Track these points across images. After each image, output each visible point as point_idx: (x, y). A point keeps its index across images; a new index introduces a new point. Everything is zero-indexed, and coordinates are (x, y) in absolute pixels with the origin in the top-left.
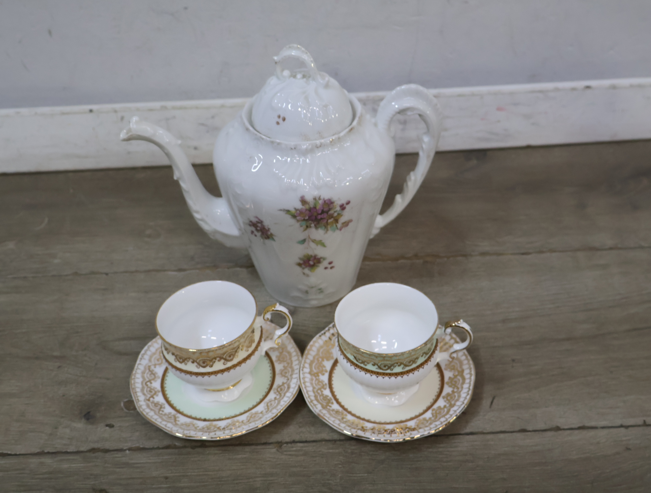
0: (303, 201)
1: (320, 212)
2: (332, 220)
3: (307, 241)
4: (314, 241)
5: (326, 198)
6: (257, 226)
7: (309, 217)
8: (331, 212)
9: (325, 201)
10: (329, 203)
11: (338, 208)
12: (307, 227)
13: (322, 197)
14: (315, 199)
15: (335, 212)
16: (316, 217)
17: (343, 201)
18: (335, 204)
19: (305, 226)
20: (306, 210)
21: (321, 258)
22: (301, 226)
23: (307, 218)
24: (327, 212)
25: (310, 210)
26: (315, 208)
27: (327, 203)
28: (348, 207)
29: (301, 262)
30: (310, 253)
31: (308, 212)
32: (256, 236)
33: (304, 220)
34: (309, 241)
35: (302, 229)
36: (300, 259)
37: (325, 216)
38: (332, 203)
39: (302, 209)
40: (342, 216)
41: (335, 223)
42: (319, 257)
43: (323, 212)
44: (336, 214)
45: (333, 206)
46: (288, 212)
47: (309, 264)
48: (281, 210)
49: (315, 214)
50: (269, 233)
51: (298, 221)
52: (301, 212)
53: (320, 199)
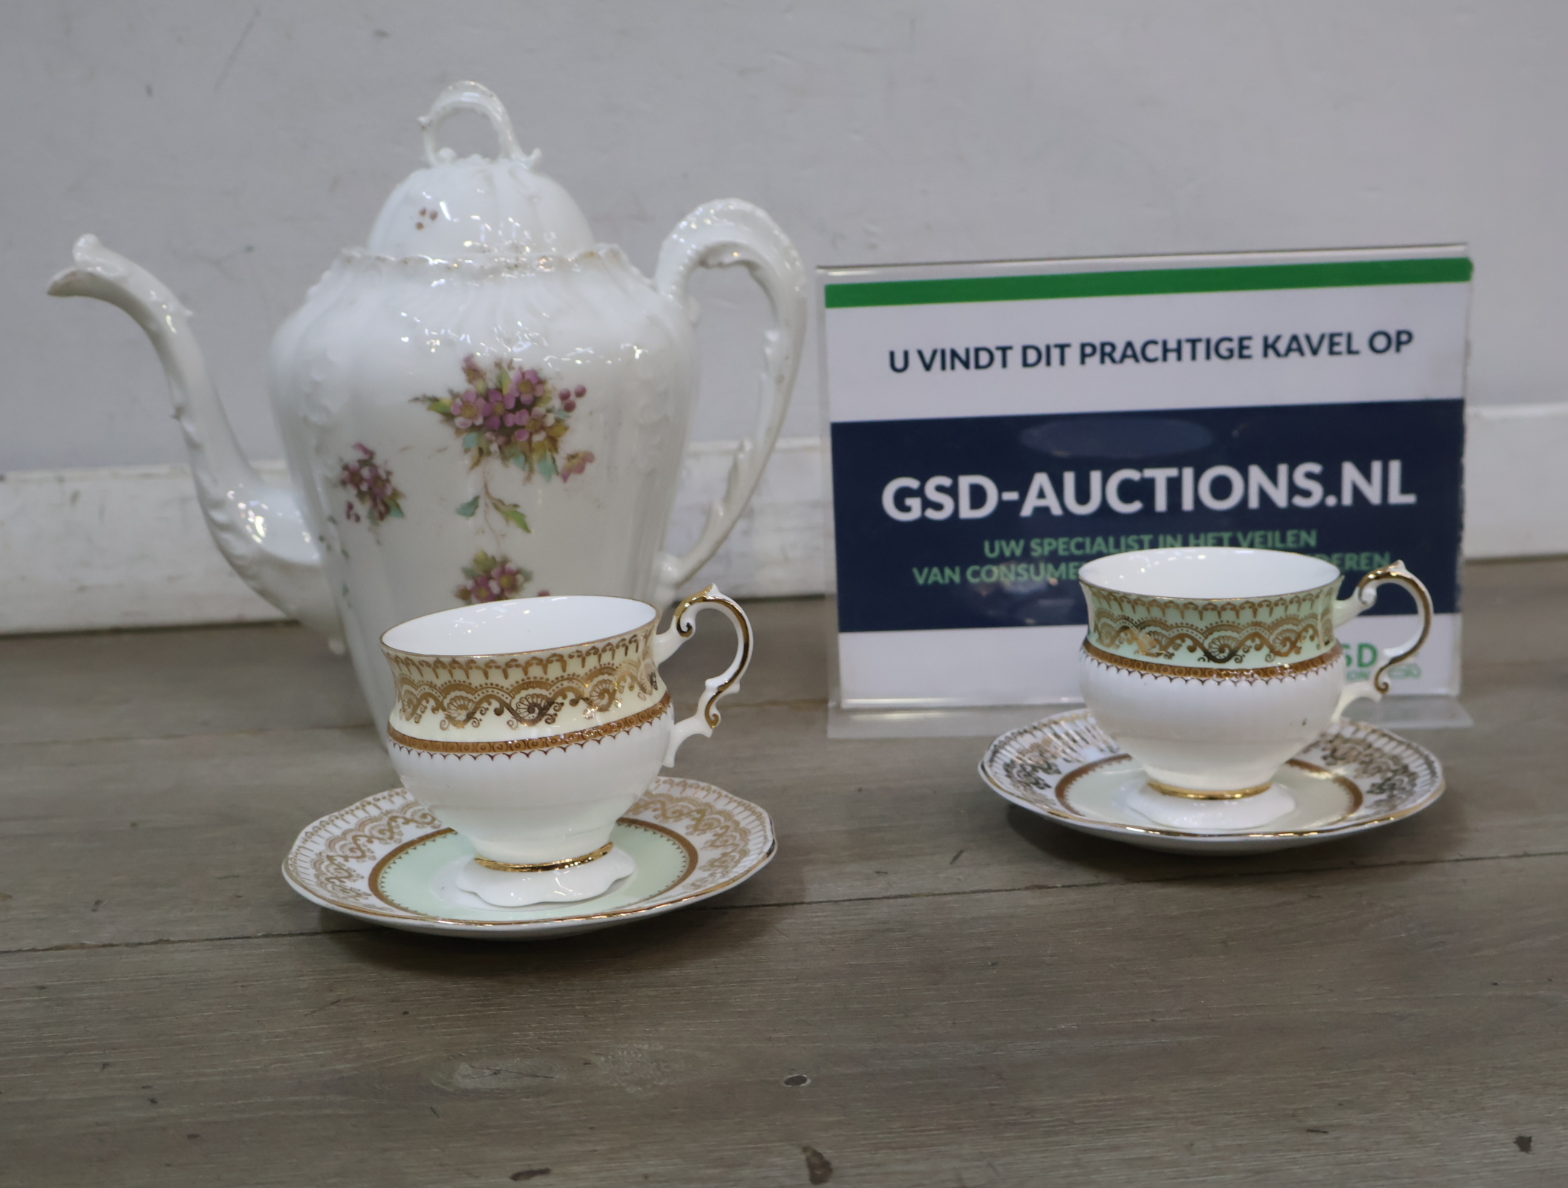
0: (472, 371)
1: (511, 404)
2: (539, 438)
3: (481, 502)
4: (498, 505)
5: (527, 367)
6: (362, 479)
7: (485, 419)
8: (539, 409)
9: (523, 374)
10: (532, 383)
11: (556, 403)
12: (481, 451)
13: (516, 365)
14: (498, 365)
15: (549, 411)
16: (502, 419)
17: (570, 384)
18: (549, 386)
19: (475, 452)
20: (478, 396)
21: (519, 572)
22: (467, 451)
23: (479, 421)
24: (529, 408)
25: (486, 396)
26: (499, 390)
27: (529, 381)
28: (581, 405)
29: (469, 584)
30: (492, 550)
31: (482, 402)
32: (358, 519)
33: (473, 428)
34: (486, 505)
35: (467, 461)
36: (468, 573)
37: (522, 418)
38: (541, 382)
39: (467, 392)
40: (566, 429)
41: (550, 450)
42: (511, 566)
43: (519, 405)
44: (550, 420)
45: (544, 392)
46: (433, 401)
47: (488, 589)
48: (416, 399)
49: (500, 409)
50: (389, 492)
51: (458, 431)
52: (464, 402)
53: (510, 366)
